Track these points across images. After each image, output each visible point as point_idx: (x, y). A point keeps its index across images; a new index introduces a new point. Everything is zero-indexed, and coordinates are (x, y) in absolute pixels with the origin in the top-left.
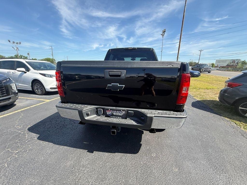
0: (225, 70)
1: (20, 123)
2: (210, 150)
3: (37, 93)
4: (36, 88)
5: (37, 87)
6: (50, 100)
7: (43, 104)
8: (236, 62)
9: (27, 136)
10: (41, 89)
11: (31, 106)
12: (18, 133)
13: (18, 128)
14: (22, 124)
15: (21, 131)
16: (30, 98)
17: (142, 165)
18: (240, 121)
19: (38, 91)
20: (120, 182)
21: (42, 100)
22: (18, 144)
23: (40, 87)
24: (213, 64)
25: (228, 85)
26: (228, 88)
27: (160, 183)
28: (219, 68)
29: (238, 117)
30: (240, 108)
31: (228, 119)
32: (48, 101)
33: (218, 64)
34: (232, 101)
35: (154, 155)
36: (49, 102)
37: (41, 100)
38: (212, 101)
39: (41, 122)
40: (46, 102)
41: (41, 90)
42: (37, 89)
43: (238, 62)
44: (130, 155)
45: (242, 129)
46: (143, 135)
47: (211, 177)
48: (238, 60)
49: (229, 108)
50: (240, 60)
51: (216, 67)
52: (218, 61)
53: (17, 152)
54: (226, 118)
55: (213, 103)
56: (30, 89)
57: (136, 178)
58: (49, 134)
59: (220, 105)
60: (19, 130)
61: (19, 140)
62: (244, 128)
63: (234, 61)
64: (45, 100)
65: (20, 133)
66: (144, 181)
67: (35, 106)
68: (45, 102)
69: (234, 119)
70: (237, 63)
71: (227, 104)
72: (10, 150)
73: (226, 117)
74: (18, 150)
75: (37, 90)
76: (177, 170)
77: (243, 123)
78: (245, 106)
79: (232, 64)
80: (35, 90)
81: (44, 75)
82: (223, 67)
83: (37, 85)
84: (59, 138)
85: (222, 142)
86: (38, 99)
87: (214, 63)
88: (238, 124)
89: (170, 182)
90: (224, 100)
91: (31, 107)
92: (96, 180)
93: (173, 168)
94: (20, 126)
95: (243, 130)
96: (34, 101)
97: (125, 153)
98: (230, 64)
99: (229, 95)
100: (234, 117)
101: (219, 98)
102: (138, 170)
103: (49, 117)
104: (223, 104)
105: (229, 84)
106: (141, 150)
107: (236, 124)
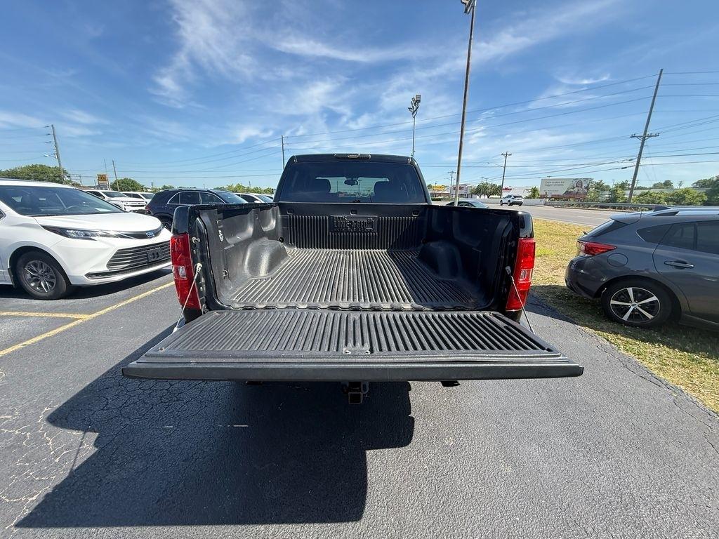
0: (562, 206)
1: (8, 403)
2: (569, 410)
3: (34, 292)
4: (28, 276)
5: (34, 272)
6: (94, 315)
7: (71, 328)
8: (585, 185)
9: (50, 443)
10: (52, 280)
11: (24, 340)
12: (12, 439)
13: (7, 419)
14: (16, 404)
15: (23, 431)
16: (13, 314)
17: (427, 472)
18: (616, 334)
19: (40, 286)
20: (383, 525)
21: (63, 315)
22: (27, 475)
23: (48, 271)
24: (534, 190)
25: (586, 249)
26: (586, 255)
27: (479, 508)
28: (550, 198)
29: (611, 325)
30: (613, 302)
31: (592, 331)
32: (87, 317)
33: (548, 189)
34: (594, 288)
35: (450, 442)
36: (89, 320)
37: (57, 315)
38: (550, 287)
39: (85, 391)
40: (81, 321)
41: (52, 284)
42: (35, 281)
43: (588, 185)
44: (393, 450)
45: (622, 351)
46: (411, 394)
47: (583, 473)
48: (587, 179)
49: (589, 303)
50: (591, 179)
51: (542, 197)
52: (546, 183)
53: (33, 501)
54: (587, 329)
55: (554, 293)
56: (5, 281)
57: (423, 508)
58: (130, 426)
59: (570, 297)
60: (11, 426)
61: (28, 460)
62: (625, 348)
63: (579, 183)
64: (74, 316)
65: (20, 439)
66: (442, 510)
67: (44, 340)
68: (76, 323)
69: (602, 329)
70: (587, 188)
71: (584, 295)
72: (4, 498)
73: (586, 326)
74: (35, 494)
75: (32, 285)
76: (510, 470)
77: (622, 338)
78: (622, 297)
79: (576, 190)
80: (26, 285)
81: (62, 232)
82: (557, 198)
83: (35, 265)
84: (170, 435)
85: (589, 387)
86: (44, 315)
87: (538, 187)
88: (612, 341)
89: (502, 500)
90: (577, 283)
91: (28, 343)
92: (320, 533)
93: (501, 467)
94: (12, 413)
95: (623, 354)
96: (29, 320)
97: (376, 449)
98: (572, 190)
99: (588, 273)
100: (602, 324)
101: (566, 281)
102: (422, 486)
103: (108, 372)
104: (574, 295)
105: (586, 246)
106: (415, 433)
107: (608, 340)
